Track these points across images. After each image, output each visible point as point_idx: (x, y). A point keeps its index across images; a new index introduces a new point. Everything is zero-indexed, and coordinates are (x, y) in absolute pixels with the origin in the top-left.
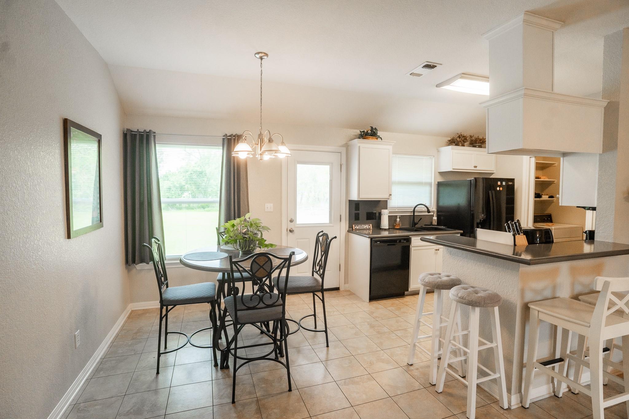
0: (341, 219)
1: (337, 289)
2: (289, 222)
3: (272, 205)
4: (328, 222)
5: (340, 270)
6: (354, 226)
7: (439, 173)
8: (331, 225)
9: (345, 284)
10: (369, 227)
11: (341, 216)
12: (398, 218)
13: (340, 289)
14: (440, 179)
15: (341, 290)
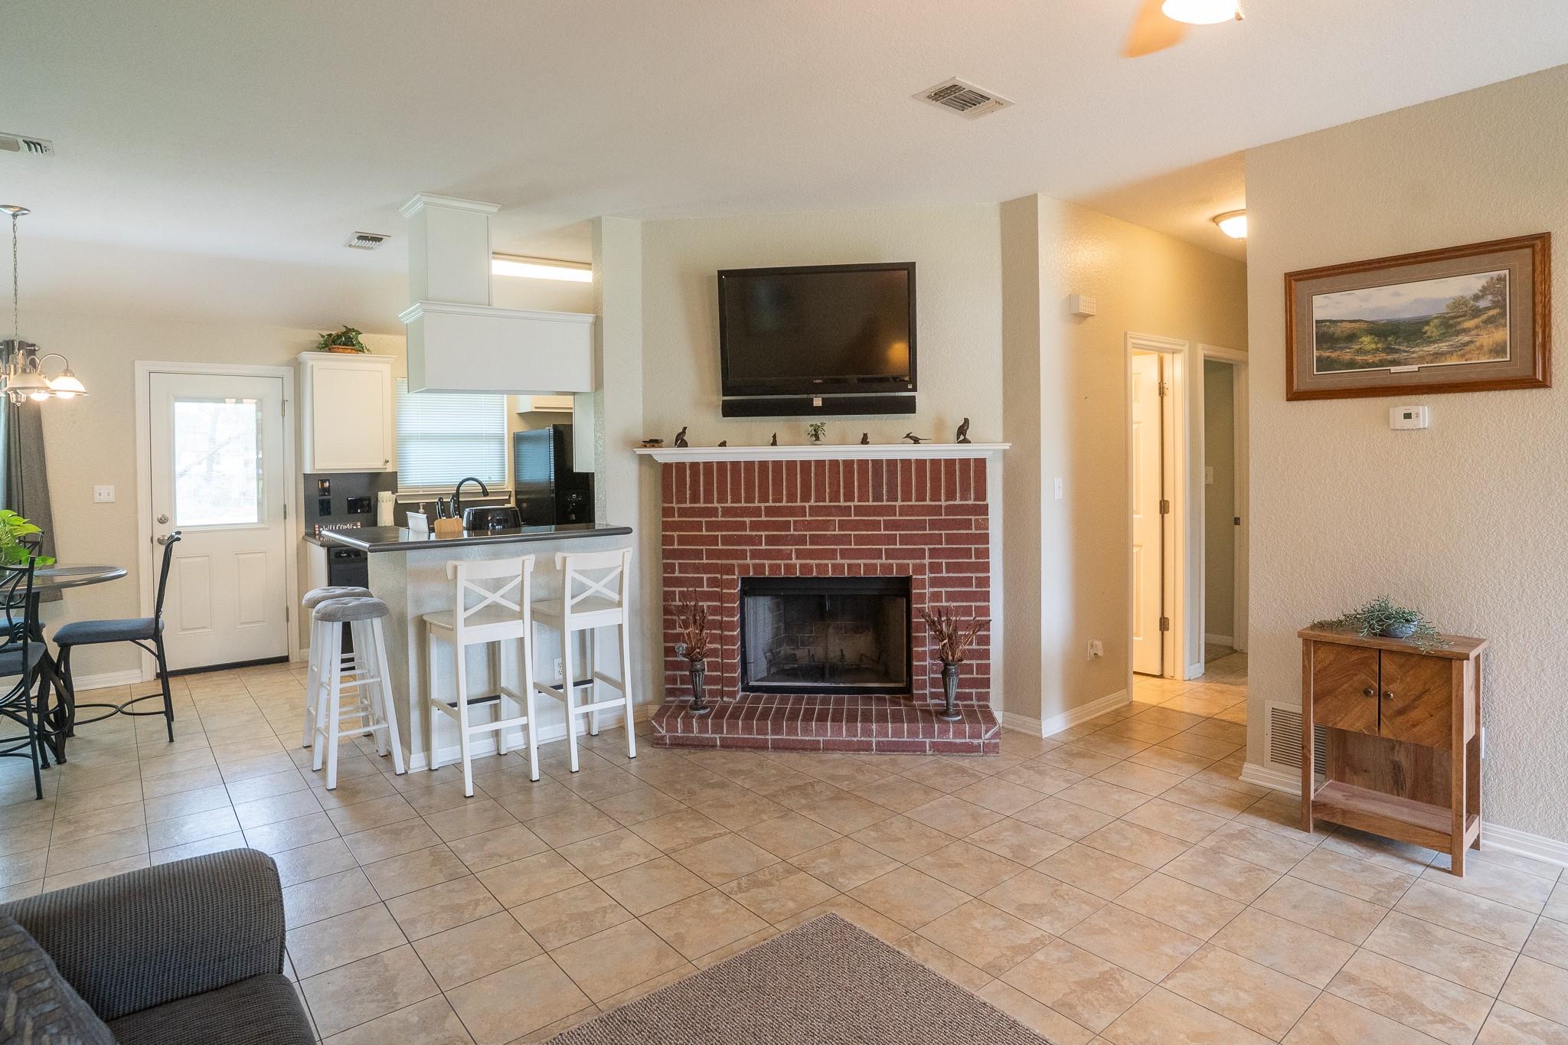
0: (285, 513)
1: (284, 660)
2: (156, 522)
3: (112, 487)
4: (256, 521)
5: (288, 620)
6: (317, 526)
7: (520, 414)
8: (263, 526)
9: (300, 648)
10: (355, 527)
11: (285, 506)
12: (421, 507)
13: (290, 658)
14: (520, 427)
15: (291, 661)
